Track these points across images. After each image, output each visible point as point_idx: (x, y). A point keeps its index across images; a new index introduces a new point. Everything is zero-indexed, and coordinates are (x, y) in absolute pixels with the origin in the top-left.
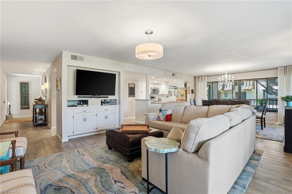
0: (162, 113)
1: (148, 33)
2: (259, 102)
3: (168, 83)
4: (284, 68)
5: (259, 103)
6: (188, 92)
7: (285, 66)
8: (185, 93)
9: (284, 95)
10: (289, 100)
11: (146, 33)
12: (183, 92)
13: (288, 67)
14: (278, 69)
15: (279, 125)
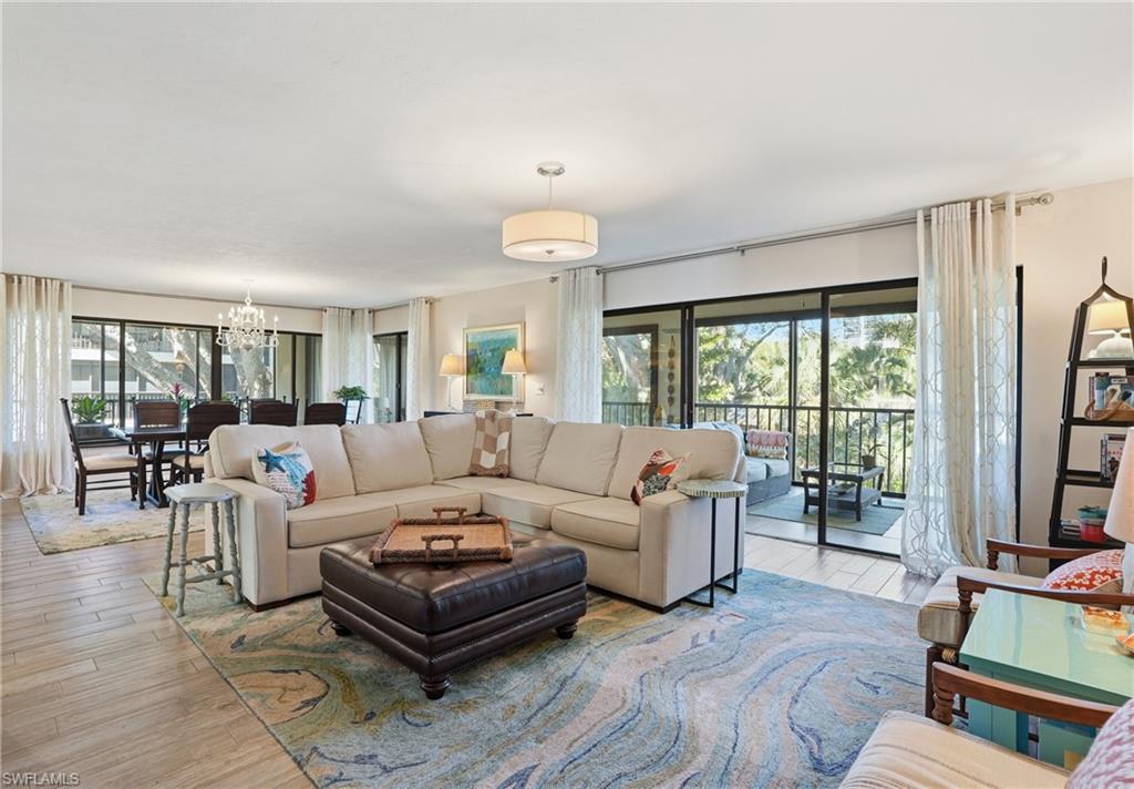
0: (283, 471)
1: (547, 172)
11: (542, 171)
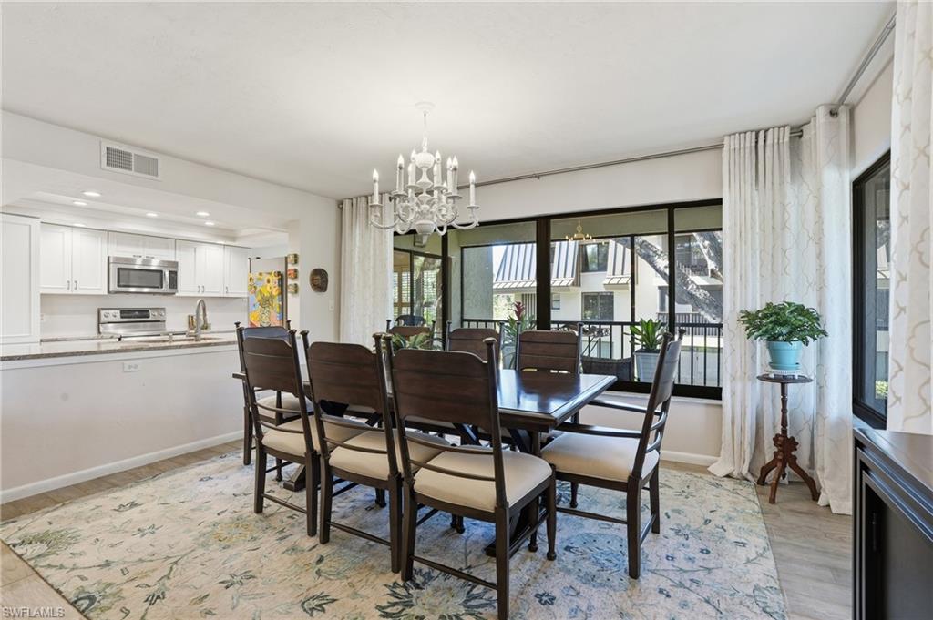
2: (641, 334)
3: (234, 239)
4: (751, 137)
5: (640, 337)
6: (290, 282)
7: (757, 127)
8: (275, 292)
9: (754, 298)
10: (785, 330)
12: (268, 281)
13: (770, 134)
14: (725, 150)
15: (728, 476)
